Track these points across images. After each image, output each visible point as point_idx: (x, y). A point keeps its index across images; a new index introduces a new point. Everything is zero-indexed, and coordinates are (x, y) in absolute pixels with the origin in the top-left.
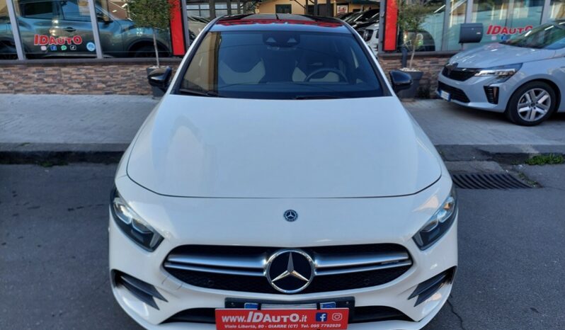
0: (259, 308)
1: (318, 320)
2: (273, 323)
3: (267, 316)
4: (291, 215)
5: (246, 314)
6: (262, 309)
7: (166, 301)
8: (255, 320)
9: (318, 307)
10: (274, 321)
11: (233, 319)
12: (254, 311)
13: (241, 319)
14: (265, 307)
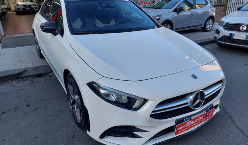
0: (190, 119)
1: (206, 116)
2: (193, 124)
3: (192, 121)
4: (195, 77)
5: (185, 124)
6: (192, 119)
7: (148, 132)
8: (188, 125)
9: (207, 111)
10: (194, 123)
11: (181, 128)
12: (189, 121)
13: (184, 127)
14: (192, 118)
